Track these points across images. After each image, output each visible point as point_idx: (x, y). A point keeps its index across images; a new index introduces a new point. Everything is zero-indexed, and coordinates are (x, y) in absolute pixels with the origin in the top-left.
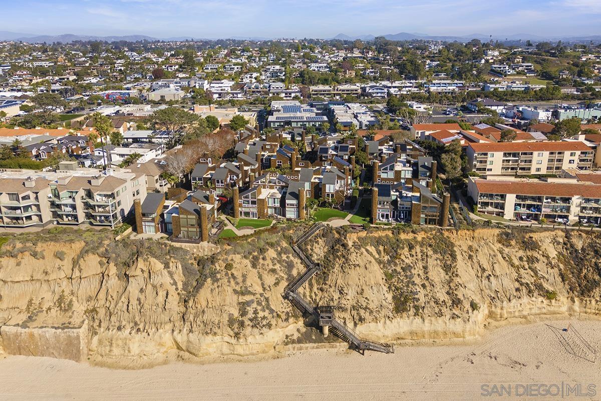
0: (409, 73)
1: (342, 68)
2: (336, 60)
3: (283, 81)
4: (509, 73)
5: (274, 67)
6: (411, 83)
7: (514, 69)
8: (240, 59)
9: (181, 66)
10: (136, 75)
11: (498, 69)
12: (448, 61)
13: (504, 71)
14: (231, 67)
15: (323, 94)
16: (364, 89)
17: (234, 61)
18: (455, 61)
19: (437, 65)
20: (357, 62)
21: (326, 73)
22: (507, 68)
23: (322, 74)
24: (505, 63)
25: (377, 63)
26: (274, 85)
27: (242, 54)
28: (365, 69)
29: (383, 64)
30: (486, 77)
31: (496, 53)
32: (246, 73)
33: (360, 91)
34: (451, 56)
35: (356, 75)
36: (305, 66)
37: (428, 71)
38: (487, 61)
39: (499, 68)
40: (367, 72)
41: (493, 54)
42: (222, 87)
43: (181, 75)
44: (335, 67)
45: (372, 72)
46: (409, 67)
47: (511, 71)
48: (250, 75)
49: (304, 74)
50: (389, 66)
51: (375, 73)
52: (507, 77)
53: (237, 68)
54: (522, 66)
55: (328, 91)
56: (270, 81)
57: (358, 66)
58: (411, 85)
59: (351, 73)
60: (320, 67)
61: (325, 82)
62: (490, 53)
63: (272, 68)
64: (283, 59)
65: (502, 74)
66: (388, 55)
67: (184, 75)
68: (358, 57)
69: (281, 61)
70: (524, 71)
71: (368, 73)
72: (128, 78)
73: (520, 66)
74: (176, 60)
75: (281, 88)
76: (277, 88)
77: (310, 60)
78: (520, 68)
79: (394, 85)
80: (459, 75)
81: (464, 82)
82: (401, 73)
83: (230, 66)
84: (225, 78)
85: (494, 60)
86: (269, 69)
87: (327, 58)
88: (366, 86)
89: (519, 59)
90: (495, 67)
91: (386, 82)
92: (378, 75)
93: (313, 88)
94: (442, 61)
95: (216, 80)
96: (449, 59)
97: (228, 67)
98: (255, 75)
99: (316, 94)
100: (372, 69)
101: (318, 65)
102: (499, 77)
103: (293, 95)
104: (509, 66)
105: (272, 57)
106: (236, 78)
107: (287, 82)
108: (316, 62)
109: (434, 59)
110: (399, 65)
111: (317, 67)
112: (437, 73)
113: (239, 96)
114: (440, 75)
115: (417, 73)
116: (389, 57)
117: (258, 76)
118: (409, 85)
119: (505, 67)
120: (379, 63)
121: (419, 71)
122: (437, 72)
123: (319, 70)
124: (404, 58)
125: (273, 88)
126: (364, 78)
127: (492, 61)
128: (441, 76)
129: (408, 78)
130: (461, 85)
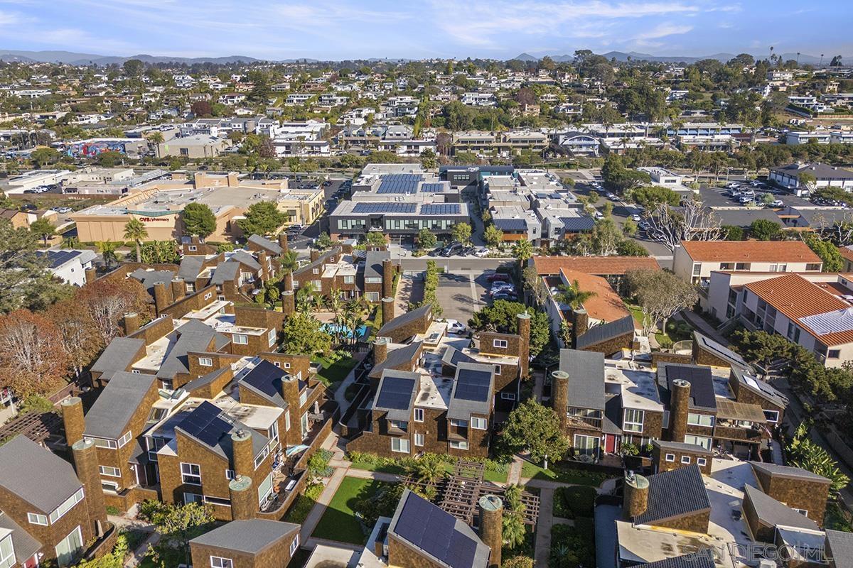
0: (637, 109)
1: (517, 100)
2: (508, 87)
3: (412, 122)
4: (822, 111)
5: (401, 99)
6: (642, 127)
7: (827, 103)
8: (350, 86)
9: (249, 97)
10: (167, 112)
11: (799, 103)
12: (703, 90)
13: (811, 107)
14: (331, 98)
15: (478, 148)
16: (554, 139)
17: (339, 89)
18: (715, 88)
19: (686, 96)
20: (543, 91)
21: (488, 109)
22: (815, 102)
23: (481, 111)
24: (807, 93)
25: (578, 92)
26: (393, 129)
27: (357, 78)
28: (558, 103)
29: (589, 94)
30: (781, 118)
31: (789, 76)
32: (353, 108)
33: (546, 143)
34: (707, 80)
35: (542, 113)
36: (455, 98)
37: (670, 107)
38: (775, 89)
39: (799, 100)
40: (562, 108)
41: (783, 78)
42: (301, 132)
43: (239, 112)
44: (506, 99)
45: (569, 108)
46: (636, 99)
47: (825, 107)
48: (358, 113)
49: (450, 110)
50: (598, 97)
51: (576, 109)
52: (819, 118)
53: (342, 100)
54: (843, 99)
55: (487, 142)
56: (390, 123)
57: (546, 97)
58: (643, 131)
59: (532, 109)
60: (480, 99)
61: (484, 124)
62: (778, 75)
63: (399, 101)
64: (420, 86)
65: (808, 112)
66: (598, 80)
67: (246, 112)
68: (547, 82)
69: (416, 90)
70: (846, 107)
71: (563, 110)
72: (153, 117)
73: (839, 98)
74: (246, 88)
75: (405, 135)
76: (397, 135)
77: (466, 87)
78: (839, 102)
79: (611, 130)
80: (731, 114)
81: (741, 126)
82: (622, 109)
83: (329, 96)
84: (314, 117)
85: (788, 87)
86: (393, 102)
87: (493, 84)
88: (559, 132)
89: (833, 86)
90: (792, 100)
91: (595, 125)
92: (581, 112)
93: (461, 135)
94: (693, 89)
95: (297, 120)
96: (704, 85)
97: (326, 98)
98: (365, 112)
99: (465, 148)
100: (570, 102)
101: (477, 96)
102: (803, 117)
103: (421, 149)
104: (818, 97)
105: (402, 82)
106: (332, 116)
107: (417, 126)
108: (475, 90)
109: (677, 86)
110: (618, 96)
111: (476, 99)
112: (688, 110)
113: (324, 149)
114: (694, 113)
115: (653, 109)
116: (599, 83)
117: (370, 114)
118: (638, 131)
119: (812, 100)
120: (583, 92)
121: (655, 105)
122: (687, 107)
123: (477, 104)
124: (625, 84)
125: (391, 135)
126: (555, 117)
127: (784, 89)
128: (695, 115)
129: (635, 118)
130: (737, 132)
